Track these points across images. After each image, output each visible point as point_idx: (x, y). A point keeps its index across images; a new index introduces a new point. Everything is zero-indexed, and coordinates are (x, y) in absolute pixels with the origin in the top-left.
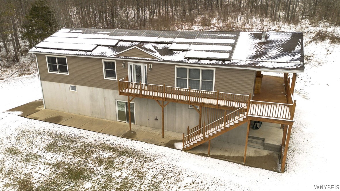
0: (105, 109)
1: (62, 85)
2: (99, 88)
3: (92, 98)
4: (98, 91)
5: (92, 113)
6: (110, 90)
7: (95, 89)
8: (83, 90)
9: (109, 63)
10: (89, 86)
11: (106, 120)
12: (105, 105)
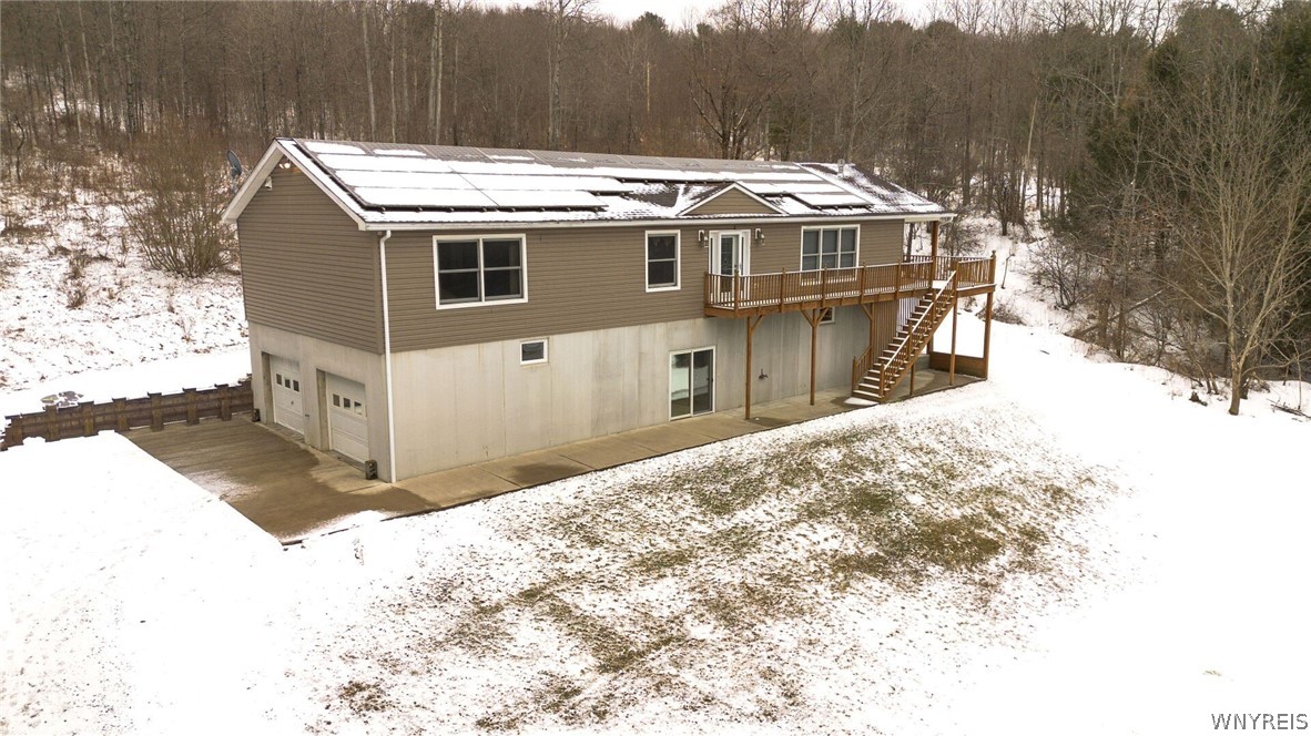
0: (639, 393)
1: (492, 350)
2: (626, 328)
3: (602, 370)
4: (622, 338)
5: (597, 422)
6: (657, 325)
7: (614, 332)
8: (571, 351)
9: (662, 239)
10: (596, 329)
11: (638, 430)
12: (639, 381)
